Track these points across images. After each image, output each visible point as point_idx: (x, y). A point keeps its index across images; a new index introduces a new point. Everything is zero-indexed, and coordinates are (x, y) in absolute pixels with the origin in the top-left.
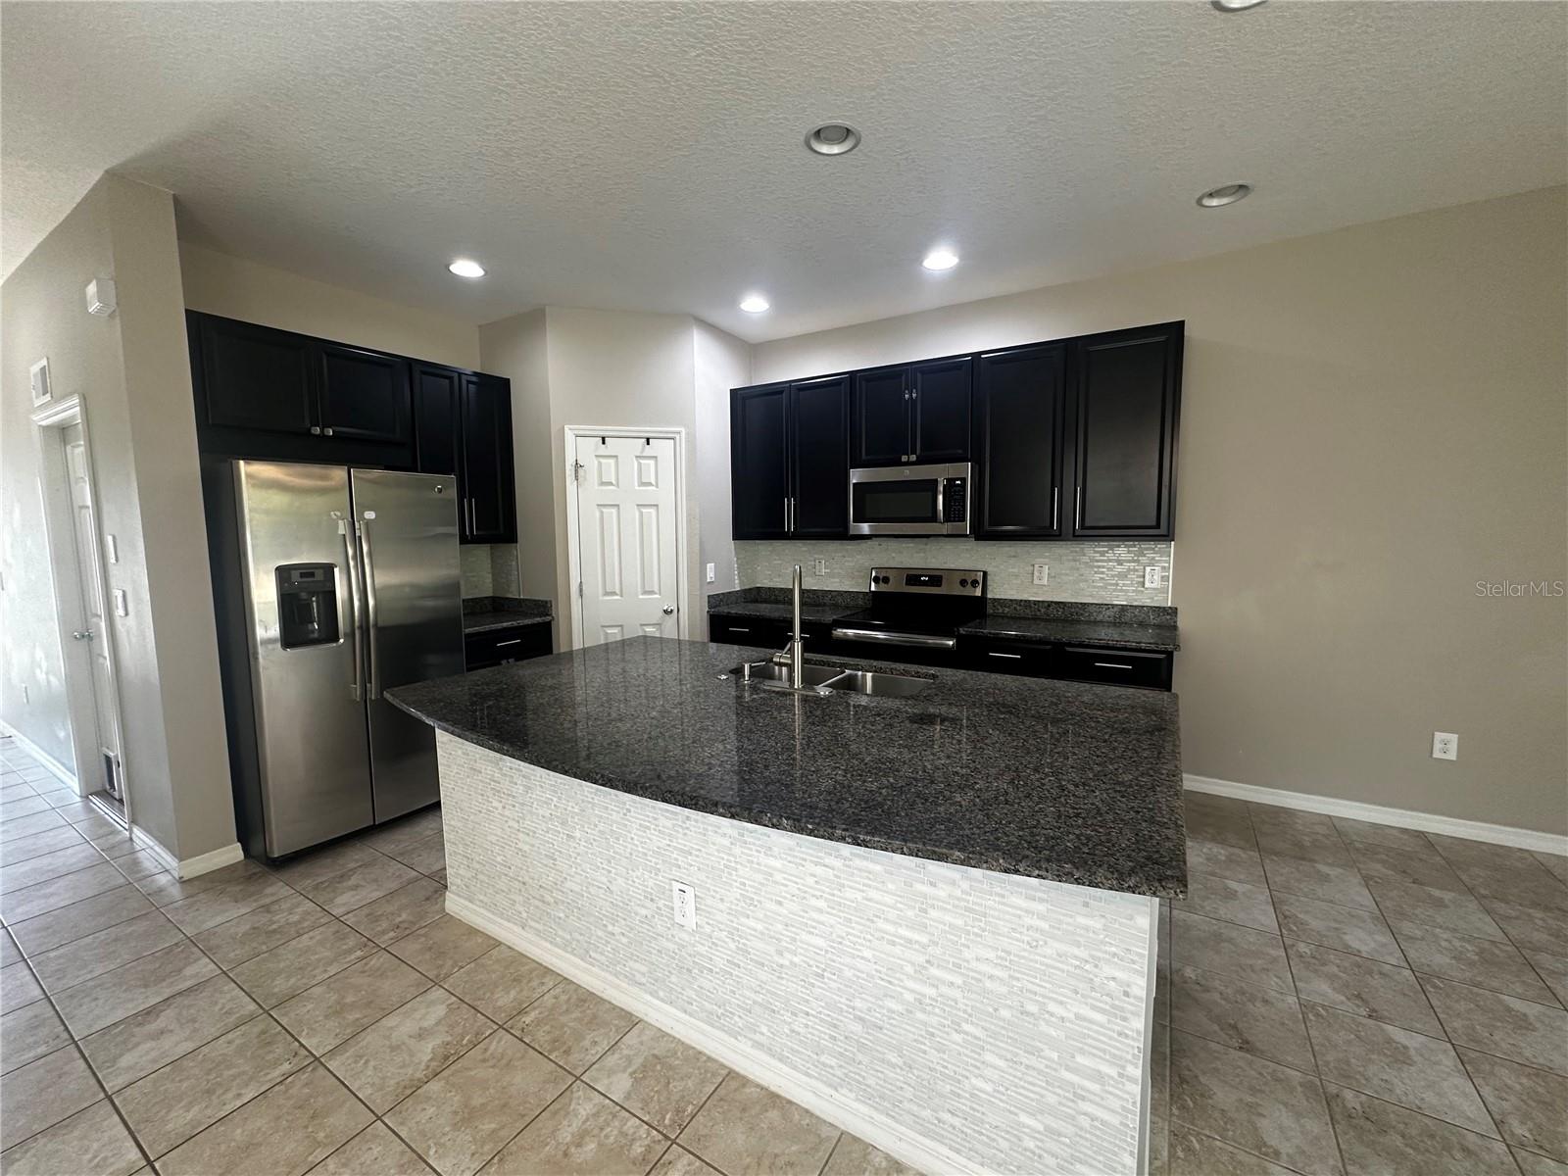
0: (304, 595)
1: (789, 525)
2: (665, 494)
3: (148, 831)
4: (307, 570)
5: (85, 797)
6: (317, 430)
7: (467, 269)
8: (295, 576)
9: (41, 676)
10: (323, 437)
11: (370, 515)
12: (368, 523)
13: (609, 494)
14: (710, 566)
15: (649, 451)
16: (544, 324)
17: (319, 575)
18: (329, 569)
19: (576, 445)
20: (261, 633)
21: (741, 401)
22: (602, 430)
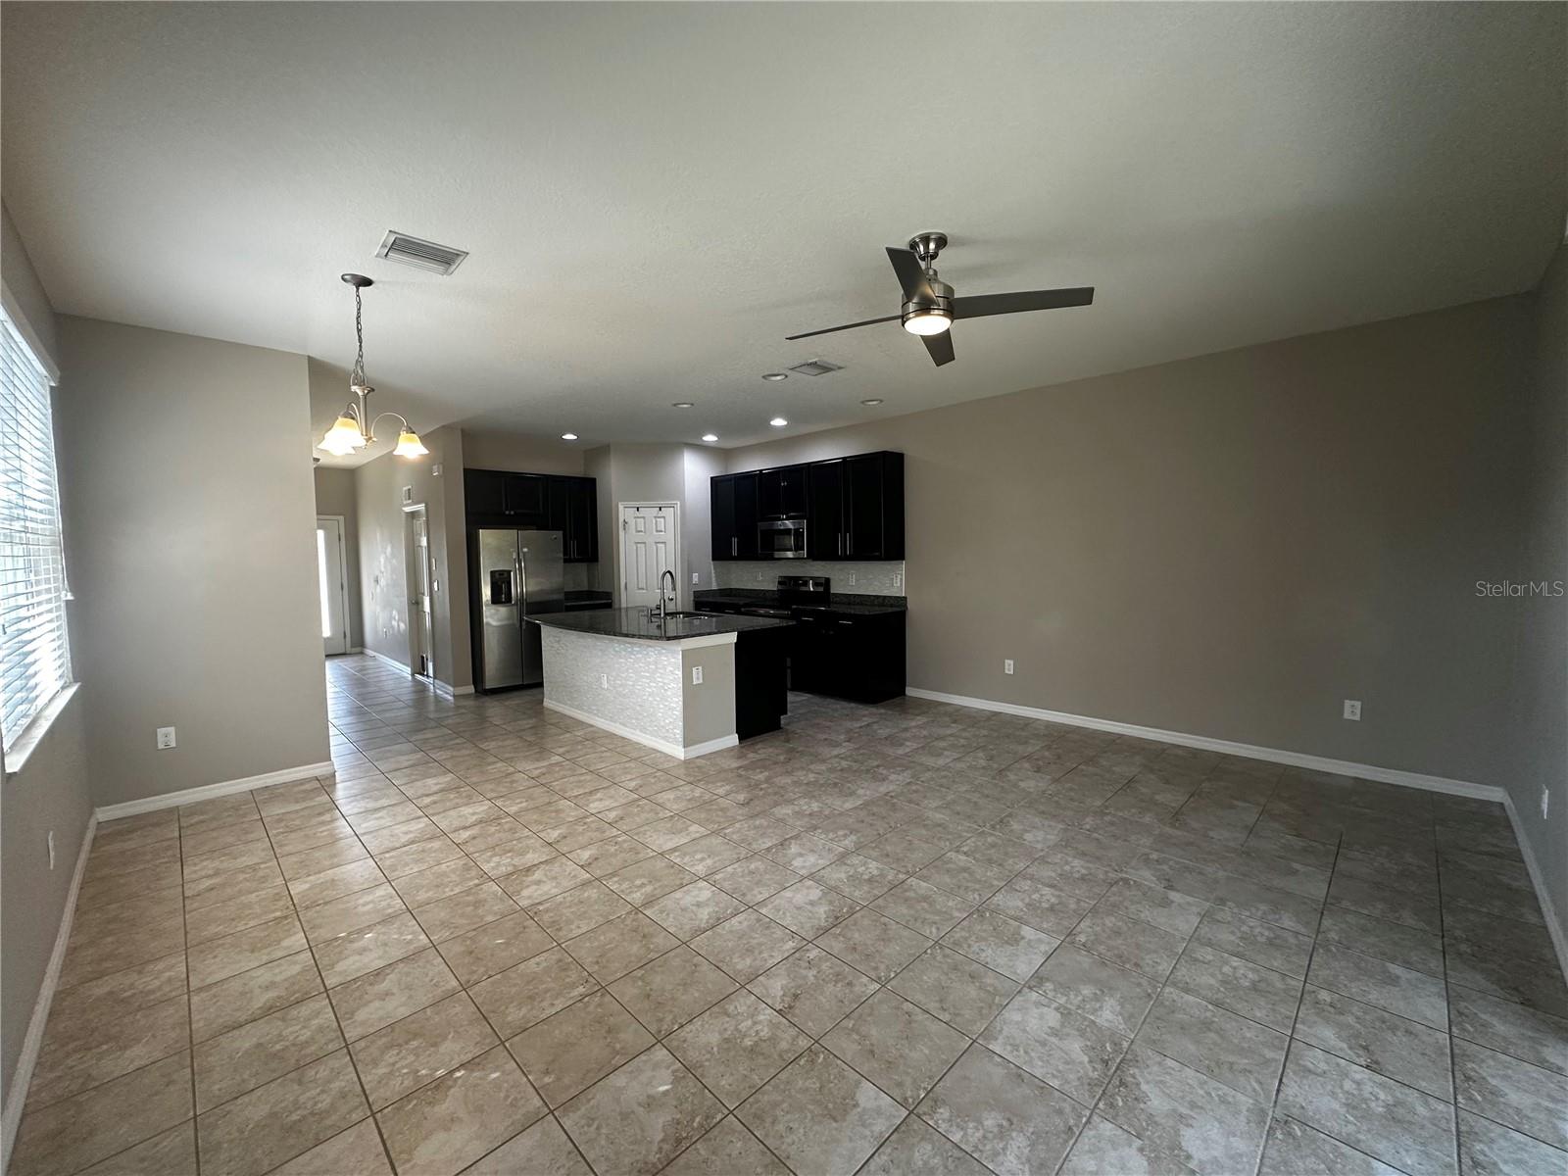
0: (499, 583)
1: (735, 553)
2: (669, 536)
3: (440, 680)
4: (501, 573)
5: (413, 675)
6: (507, 512)
7: (569, 437)
8: (497, 575)
9: (395, 623)
10: (510, 515)
11: (525, 550)
12: (524, 553)
13: (640, 537)
14: (695, 575)
15: (661, 514)
16: (609, 454)
17: (506, 575)
18: (510, 571)
19: (624, 512)
20: (484, 599)
21: (716, 483)
22: (637, 504)
